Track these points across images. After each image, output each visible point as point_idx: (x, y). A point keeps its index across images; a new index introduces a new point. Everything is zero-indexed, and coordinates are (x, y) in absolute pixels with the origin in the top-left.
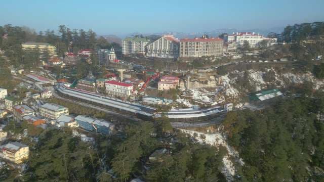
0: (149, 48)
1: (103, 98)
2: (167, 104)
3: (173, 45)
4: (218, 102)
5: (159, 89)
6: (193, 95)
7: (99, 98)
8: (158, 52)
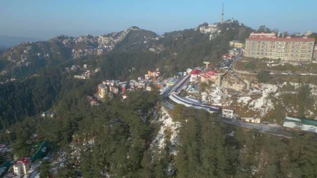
2: (189, 92)
4: (223, 104)
6: (213, 92)
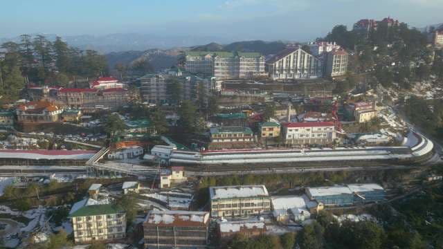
0: (277, 66)
1: (305, 152)
3: (313, 60)
5: (360, 121)
7: (300, 154)
8: (291, 72)
